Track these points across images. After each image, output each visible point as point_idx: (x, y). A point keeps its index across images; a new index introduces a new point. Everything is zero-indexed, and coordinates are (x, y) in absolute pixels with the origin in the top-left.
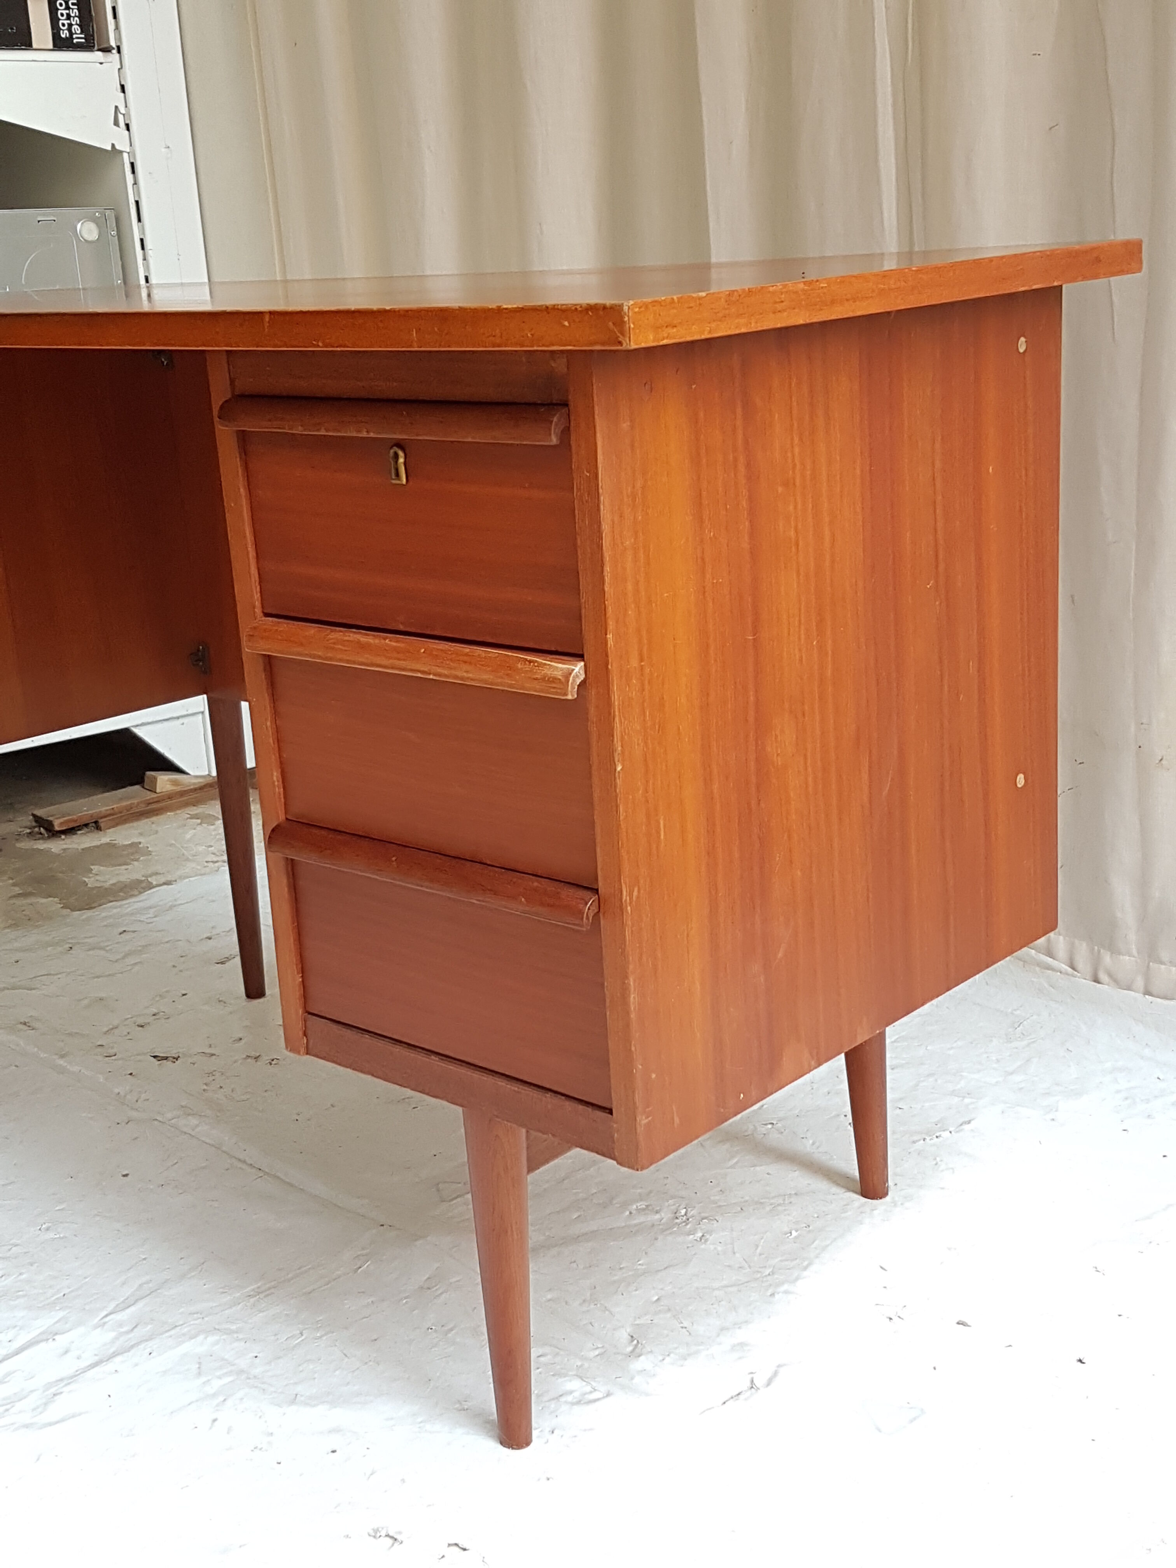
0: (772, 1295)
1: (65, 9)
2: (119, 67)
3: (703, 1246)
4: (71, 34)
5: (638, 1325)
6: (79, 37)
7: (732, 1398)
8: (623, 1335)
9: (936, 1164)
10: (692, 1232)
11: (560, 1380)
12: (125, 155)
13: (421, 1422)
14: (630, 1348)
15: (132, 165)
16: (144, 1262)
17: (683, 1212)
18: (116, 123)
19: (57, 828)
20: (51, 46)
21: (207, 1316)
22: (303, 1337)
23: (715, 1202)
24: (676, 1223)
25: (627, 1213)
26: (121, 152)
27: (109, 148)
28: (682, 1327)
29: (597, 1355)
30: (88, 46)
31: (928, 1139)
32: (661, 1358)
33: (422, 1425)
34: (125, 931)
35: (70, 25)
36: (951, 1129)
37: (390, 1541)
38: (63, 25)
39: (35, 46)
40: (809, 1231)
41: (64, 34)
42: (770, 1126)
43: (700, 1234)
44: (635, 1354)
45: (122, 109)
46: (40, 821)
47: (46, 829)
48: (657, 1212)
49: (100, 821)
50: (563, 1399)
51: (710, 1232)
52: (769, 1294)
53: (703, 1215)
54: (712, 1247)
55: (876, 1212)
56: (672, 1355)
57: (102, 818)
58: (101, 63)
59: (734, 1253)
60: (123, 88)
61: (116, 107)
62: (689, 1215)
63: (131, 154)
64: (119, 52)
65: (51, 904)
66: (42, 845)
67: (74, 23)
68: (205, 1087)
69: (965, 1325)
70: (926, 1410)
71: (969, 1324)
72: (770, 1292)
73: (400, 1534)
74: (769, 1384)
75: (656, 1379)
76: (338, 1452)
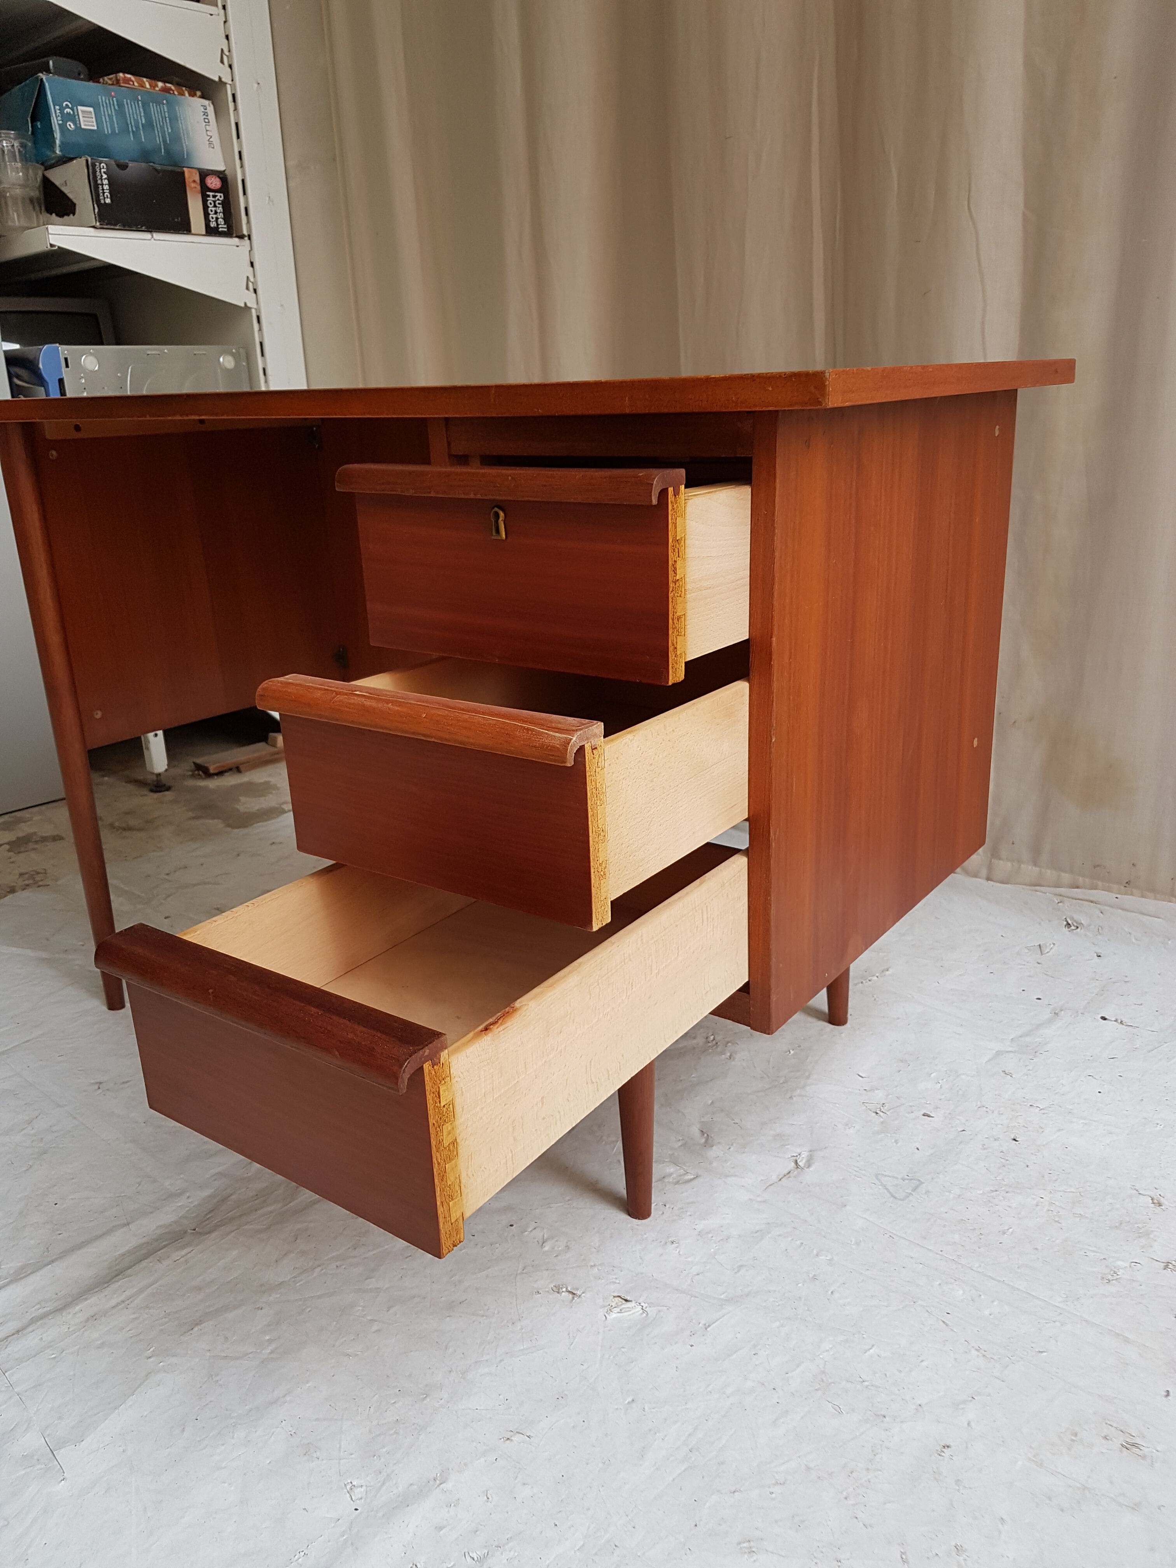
0: (791, 1098)
1: (213, 207)
2: (250, 249)
3: (733, 1063)
4: (218, 225)
5: (703, 1122)
6: (223, 228)
7: (785, 1175)
8: (695, 1130)
9: (875, 1000)
10: (723, 1053)
11: (661, 1165)
12: (253, 311)
13: (569, 1200)
14: (703, 1140)
15: (258, 317)
17: (712, 1038)
18: (247, 288)
19: (212, 771)
20: (204, 233)
24: (709, 1046)
26: (250, 308)
27: (242, 305)
28: (735, 1124)
29: (681, 1146)
30: (228, 234)
31: (864, 982)
32: (728, 1147)
33: (570, 1202)
34: (274, 843)
35: (217, 219)
36: (877, 975)
37: (571, 1296)
38: (212, 218)
39: (193, 231)
40: (802, 1050)
41: (213, 224)
43: (729, 1054)
44: (708, 1143)
45: (252, 279)
46: (199, 767)
47: (203, 772)
48: (694, 1038)
49: (241, 766)
50: (666, 1180)
51: (736, 1052)
52: (788, 1097)
54: (739, 1063)
55: (843, 1035)
56: (734, 1145)
57: (242, 764)
58: (238, 246)
59: (755, 1067)
60: (252, 264)
61: (248, 277)
62: (717, 1040)
63: (258, 310)
64: (249, 238)
65: (217, 824)
66: (202, 783)
67: (219, 217)
69: (929, 1116)
70: (922, 1180)
71: (932, 1115)
72: (788, 1096)
73: (577, 1289)
74: (809, 1164)
75: (728, 1164)
76: (515, 1226)
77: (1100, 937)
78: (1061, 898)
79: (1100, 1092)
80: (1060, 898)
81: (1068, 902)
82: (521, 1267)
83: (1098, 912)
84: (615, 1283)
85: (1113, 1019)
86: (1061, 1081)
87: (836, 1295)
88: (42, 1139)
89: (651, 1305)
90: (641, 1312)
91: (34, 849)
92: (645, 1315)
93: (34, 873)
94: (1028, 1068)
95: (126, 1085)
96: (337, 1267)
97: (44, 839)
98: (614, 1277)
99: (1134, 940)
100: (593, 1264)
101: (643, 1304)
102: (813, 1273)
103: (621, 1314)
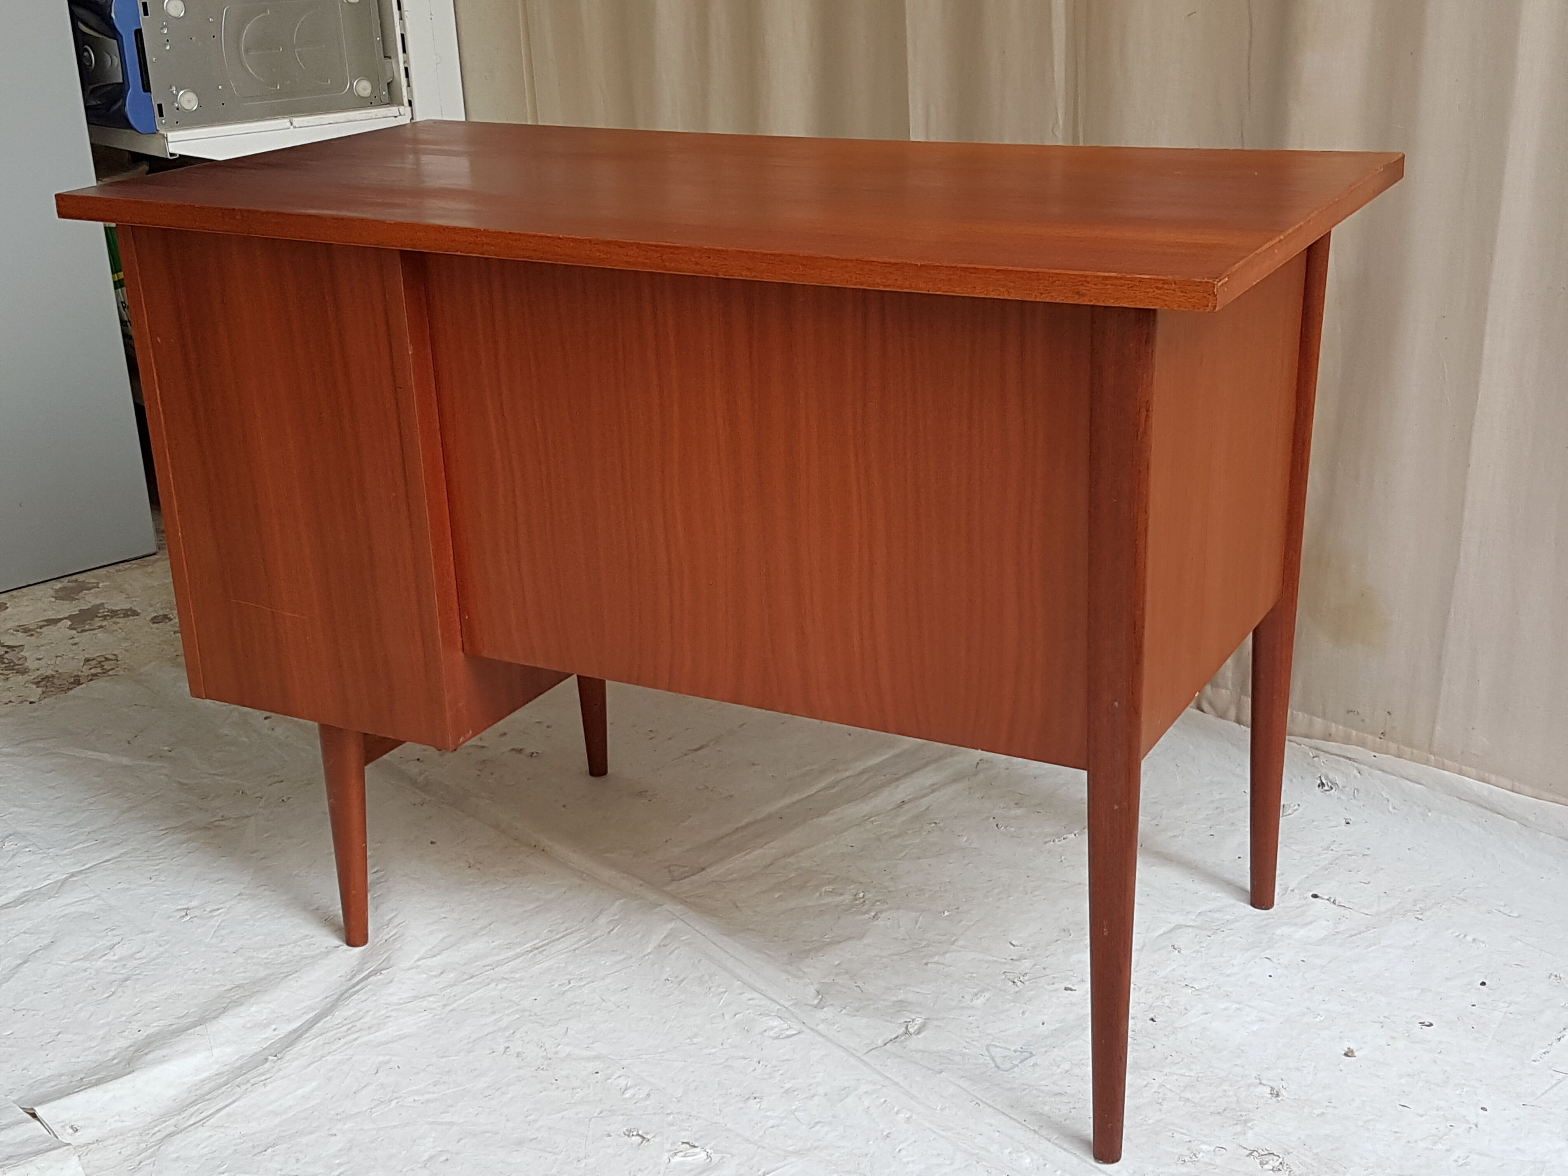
0: (926, 964)
3: (876, 923)
5: (823, 983)
7: (891, 1040)
8: (812, 991)
9: (1061, 861)
10: (867, 912)
11: (766, 1019)
14: (816, 1002)
16: (445, 920)
17: (861, 895)
21: (496, 967)
22: (571, 985)
23: (886, 888)
24: (856, 904)
25: (818, 894)
28: (856, 986)
29: (792, 1005)
31: (1057, 840)
32: (839, 1010)
37: (640, 1140)
40: (958, 912)
42: (933, 825)
43: (873, 913)
44: (820, 1006)
48: (841, 894)
50: (767, 1034)
51: (881, 912)
52: (924, 963)
53: (876, 898)
54: (882, 923)
56: (848, 1008)
59: (899, 928)
62: (866, 897)
68: (479, 773)
69: (1071, 990)
70: (1034, 1053)
71: (1073, 988)
72: (925, 961)
73: (647, 1133)
74: (919, 1032)
75: (835, 1027)
76: (600, 1073)
77: (1354, 801)
78: (1317, 752)
79: (1270, 976)
80: (1315, 752)
81: (1323, 757)
82: (598, 1110)
83: (1355, 772)
84: (688, 1130)
85: (1326, 897)
86: (1232, 962)
87: (903, 1153)
88: (125, 965)
89: (716, 1152)
90: (706, 1157)
91: (101, 627)
92: (708, 1160)
93: (103, 659)
94: (1202, 945)
95: (216, 913)
96: (415, 1100)
97: (114, 614)
98: (688, 1125)
99: (1391, 809)
100: (669, 1112)
101: (708, 1150)
102: (888, 1131)
103: (685, 1159)
